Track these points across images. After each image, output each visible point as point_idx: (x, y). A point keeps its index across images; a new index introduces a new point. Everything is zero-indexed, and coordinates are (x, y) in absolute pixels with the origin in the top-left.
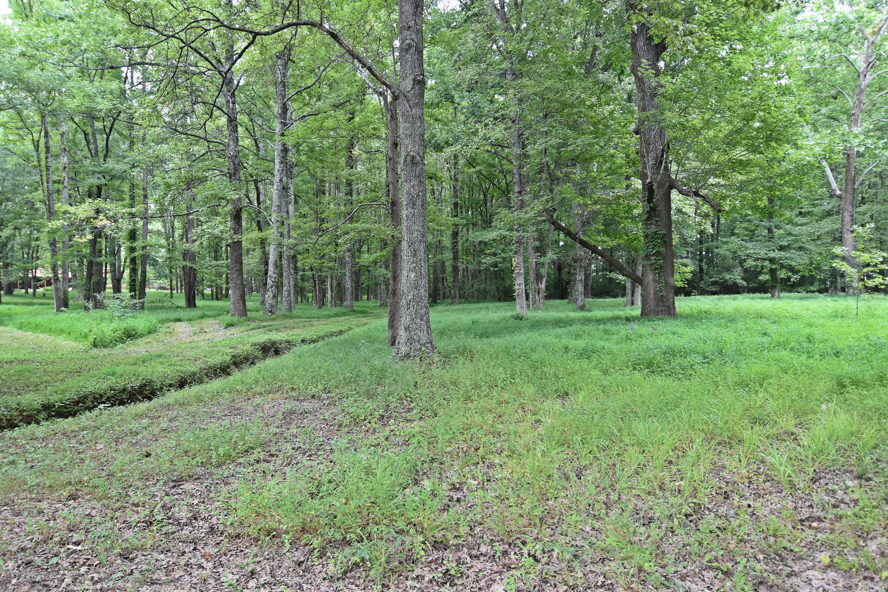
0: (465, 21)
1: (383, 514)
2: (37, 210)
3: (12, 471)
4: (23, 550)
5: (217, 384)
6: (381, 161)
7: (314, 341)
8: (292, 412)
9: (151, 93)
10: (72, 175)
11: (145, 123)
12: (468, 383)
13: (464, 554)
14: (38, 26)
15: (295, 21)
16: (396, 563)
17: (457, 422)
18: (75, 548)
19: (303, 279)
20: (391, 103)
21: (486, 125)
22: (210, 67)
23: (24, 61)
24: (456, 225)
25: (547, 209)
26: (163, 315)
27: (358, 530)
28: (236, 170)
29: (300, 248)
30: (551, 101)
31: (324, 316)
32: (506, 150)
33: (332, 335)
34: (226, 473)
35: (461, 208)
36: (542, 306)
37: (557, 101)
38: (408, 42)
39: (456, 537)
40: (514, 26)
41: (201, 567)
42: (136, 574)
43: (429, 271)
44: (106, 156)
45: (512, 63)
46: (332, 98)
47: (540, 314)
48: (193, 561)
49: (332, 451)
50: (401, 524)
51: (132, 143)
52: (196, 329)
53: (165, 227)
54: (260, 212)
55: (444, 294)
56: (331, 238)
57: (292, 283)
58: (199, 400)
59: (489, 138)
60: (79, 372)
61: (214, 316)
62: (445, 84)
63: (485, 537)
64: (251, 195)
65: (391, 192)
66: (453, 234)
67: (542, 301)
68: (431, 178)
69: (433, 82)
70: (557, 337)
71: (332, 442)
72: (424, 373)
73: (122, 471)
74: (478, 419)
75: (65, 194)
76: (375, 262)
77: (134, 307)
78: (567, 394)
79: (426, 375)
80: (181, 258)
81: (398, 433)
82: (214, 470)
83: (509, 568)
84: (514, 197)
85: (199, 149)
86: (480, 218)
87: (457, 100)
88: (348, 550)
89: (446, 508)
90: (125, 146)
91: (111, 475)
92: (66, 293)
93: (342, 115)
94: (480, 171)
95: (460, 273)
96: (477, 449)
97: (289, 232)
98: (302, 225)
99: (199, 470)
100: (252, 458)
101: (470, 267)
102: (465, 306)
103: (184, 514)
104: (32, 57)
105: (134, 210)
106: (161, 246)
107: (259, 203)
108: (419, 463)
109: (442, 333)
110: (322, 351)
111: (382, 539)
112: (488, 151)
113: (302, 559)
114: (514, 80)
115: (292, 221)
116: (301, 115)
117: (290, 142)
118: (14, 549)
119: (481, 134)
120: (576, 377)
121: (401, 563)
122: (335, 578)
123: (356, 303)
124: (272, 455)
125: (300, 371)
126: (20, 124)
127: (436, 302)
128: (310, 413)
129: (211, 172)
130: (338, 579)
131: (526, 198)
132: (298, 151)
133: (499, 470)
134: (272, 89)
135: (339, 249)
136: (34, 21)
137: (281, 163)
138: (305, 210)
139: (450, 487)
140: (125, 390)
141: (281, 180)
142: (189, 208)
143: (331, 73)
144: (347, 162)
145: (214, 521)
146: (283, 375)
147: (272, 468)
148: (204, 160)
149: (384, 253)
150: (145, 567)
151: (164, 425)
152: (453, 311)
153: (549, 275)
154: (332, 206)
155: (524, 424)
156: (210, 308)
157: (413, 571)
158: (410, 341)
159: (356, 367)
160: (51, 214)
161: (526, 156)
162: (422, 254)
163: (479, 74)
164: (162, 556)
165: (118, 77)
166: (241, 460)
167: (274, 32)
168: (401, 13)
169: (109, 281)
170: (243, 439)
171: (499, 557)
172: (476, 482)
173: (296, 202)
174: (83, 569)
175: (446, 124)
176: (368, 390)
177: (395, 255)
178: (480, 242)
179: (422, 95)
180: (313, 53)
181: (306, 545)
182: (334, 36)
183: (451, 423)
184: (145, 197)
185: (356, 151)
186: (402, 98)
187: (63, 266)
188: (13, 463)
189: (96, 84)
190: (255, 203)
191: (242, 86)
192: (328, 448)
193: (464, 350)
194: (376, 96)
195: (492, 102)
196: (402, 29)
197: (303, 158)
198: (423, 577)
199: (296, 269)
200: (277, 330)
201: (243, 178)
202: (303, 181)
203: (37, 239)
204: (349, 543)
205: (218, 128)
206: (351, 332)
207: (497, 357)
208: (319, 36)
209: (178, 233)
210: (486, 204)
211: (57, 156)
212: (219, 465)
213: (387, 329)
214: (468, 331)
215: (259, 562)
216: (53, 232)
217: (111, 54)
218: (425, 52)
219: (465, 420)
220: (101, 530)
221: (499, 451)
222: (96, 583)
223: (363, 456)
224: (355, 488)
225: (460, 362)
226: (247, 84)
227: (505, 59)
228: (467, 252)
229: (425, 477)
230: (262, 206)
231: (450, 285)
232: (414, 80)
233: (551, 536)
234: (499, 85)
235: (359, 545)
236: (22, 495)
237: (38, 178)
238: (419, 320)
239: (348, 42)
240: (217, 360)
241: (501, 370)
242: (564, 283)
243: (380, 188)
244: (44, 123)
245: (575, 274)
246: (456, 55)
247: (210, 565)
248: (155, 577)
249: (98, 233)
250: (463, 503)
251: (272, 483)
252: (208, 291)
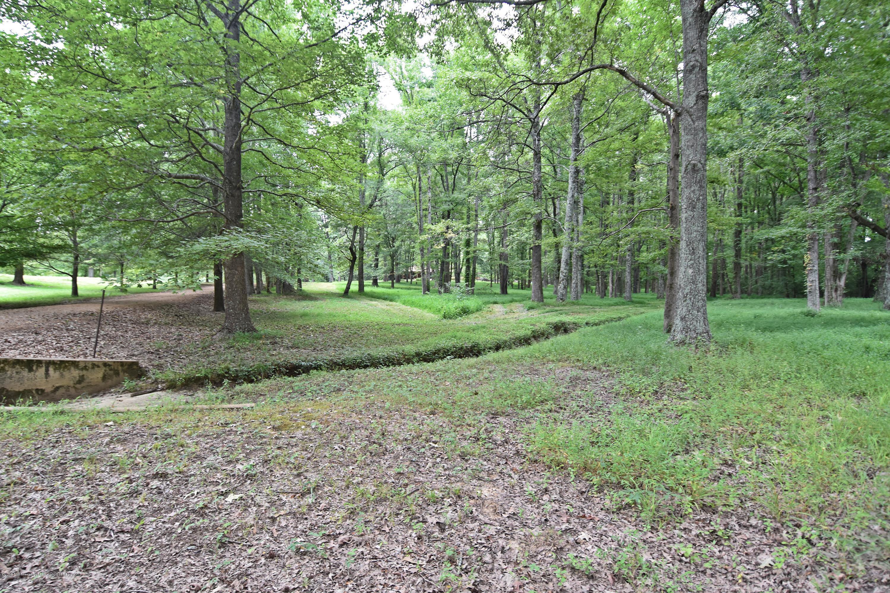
0: (754, 32)
1: (654, 471)
2: (414, 228)
3: (400, 391)
4: (406, 440)
5: (521, 351)
6: (663, 172)
7: (596, 324)
8: (577, 378)
9: (483, 142)
10: (433, 204)
11: (478, 164)
12: (746, 372)
13: (733, 521)
14: (416, 108)
15: (589, 67)
16: (665, 513)
17: (731, 406)
18: (433, 445)
19: (588, 274)
20: (673, 120)
21: (776, 126)
22: (522, 116)
23: (407, 133)
24: (739, 224)
25: (849, 205)
26: (486, 299)
27: (632, 479)
28: (539, 191)
29: (587, 249)
30: (854, 94)
31: (605, 305)
32: (800, 148)
33: (612, 320)
34: (528, 415)
35: (746, 208)
36: (840, 304)
37: (862, 93)
38: (692, 63)
39: (725, 505)
40: (809, 27)
41: (510, 476)
42: (469, 470)
43: (708, 267)
44: (453, 190)
45: (807, 63)
46: (619, 123)
47: (837, 312)
48: (504, 471)
49: (610, 413)
50: (671, 482)
51: (469, 179)
52: (507, 309)
53: (488, 236)
54: (555, 222)
55: (724, 289)
56: (613, 240)
57: (579, 277)
58: (509, 360)
59: (779, 139)
60: (435, 334)
61: (520, 301)
62: (730, 93)
63: (756, 511)
64: (549, 209)
65: (671, 198)
66: (736, 233)
67: (839, 298)
68: (712, 182)
69: (718, 93)
70: (856, 336)
71: (610, 406)
72: (699, 359)
73: (461, 401)
74: (755, 406)
75: (429, 218)
76: (654, 260)
77: (468, 293)
78: (864, 394)
79: (701, 361)
80: (498, 258)
81: (671, 408)
82: (519, 412)
83: (780, 544)
84: (808, 194)
85: (513, 178)
86: (767, 216)
87: (743, 106)
88: (621, 492)
89: (716, 479)
90: (464, 182)
91: (454, 403)
92: (428, 282)
93: (627, 137)
94: (768, 172)
95: (743, 270)
96: (752, 434)
97: (578, 237)
98: (589, 231)
99: (509, 410)
100: (547, 407)
101: (755, 264)
102: (747, 301)
103: (499, 438)
104: (413, 129)
105: (469, 226)
106: (486, 251)
107: (555, 215)
108: (691, 437)
109: (720, 325)
110: (603, 332)
111: (652, 490)
112: (777, 151)
113: (584, 490)
114: (809, 79)
115: (581, 228)
116: (592, 141)
117: (581, 164)
118: (401, 438)
119: (770, 136)
120: (877, 378)
121: (669, 514)
122: (611, 511)
123: (634, 295)
124: (561, 408)
125: (584, 347)
126: (405, 174)
127: (714, 296)
128: (592, 380)
129: (520, 195)
130: (613, 512)
131: (823, 194)
132: (588, 171)
133: (777, 456)
134: (569, 125)
135: (620, 249)
136: (413, 106)
137: (574, 182)
138: (592, 218)
139: (721, 462)
140: (462, 348)
141: (573, 196)
142: (505, 222)
143: (619, 103)
144: (630, 175)
145: (519, 446)
146: (571, 349)
147: (561, 418)
148: (517, 186)
149: (663, 251)
150: (474, 467)
151: (486, 375)
152: (732, 305)
153: (850, 272)
154: (615, 213)
155: (810, 418)
156: (517, 295)
157: (681, 523)
158: (686, 329)
159: (632, 349)
160: (422, 230)
161: (823, 152)
162: (700, 252)
163: (769, 79)
164: (485, 463)
165: (462, 134)
166: (538, 408)
167: (571, 80)
168: (686, 40)
169: (453, 274)
170: (539, 392)
171: (770, 532)
172: (750, 463)
173: (584, 212)
174: (438, 460)
175: (729, 131)
176: (643, 369)
177: (673, 253)
178: (767, 240)
179: (705, 108)
180: (604, 89)
181: (588, 480)
182: (622, 73)
183: (726, 407)
184: (477, 216)
185: (639, 166)
186: (685, 113)
187: (427, 265)
188: (400, 386)
189: (449, 141)
190: (552, 215)
191: (547, 126)
192: (606, 410)
193: (744, 342)
194: (659, 115)
195: (783, 103)
196: (685, 54)
197: (592, 176)
198: (690, 531)
199: (583, 266)
200: (567, 314)
201: (543, 197)
202: (591, 195)
203: (413, 247)
204: (623, 488)
205: (526, 161)
206: (629, 319)
207: (781, 351)
208: (609, 74)
209: (497, 240)
210: (774, 203)
211: (425, 193)
212: (523, 409)
213: (663, 318)
214: (748, 324)
215: (551, 484)
216: (422, 242)
217: (458, 118)
218: (709, 68)
219: (741, 405)
220: (447, 437)
221: (778, 439)
222: (445, 470)
223: (637, 422)
224: (629, 445)
225: (739, 353)
226: (549, 124)
227: (799, 60)
228: (751, 250)
229: (696, 449)
230: (557, 217)
231: (731, 280)
232: (697, 96)
233: (831, 526)
234: (791, 86)
235: (632, 490)
236: (406, 407)
237: (414, 208)
238: (695, 312)
239: (635, 75)
240: (521, 333)
241: (785, 363)
242: (869, 280)
243: (660, 196)
244: (418, 171)
245: (884, 271)
246: (744, 65)
247: (516, 477)
248: (481, 475)
249: (448, 242)
250: (734, 478)
251: (560, 428)
252: (516, 283)
